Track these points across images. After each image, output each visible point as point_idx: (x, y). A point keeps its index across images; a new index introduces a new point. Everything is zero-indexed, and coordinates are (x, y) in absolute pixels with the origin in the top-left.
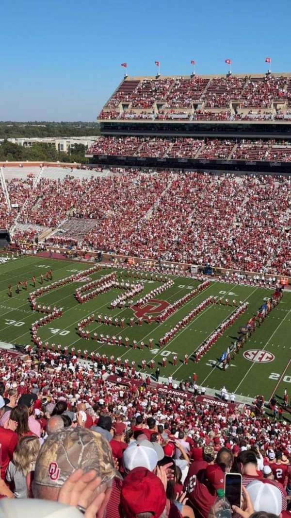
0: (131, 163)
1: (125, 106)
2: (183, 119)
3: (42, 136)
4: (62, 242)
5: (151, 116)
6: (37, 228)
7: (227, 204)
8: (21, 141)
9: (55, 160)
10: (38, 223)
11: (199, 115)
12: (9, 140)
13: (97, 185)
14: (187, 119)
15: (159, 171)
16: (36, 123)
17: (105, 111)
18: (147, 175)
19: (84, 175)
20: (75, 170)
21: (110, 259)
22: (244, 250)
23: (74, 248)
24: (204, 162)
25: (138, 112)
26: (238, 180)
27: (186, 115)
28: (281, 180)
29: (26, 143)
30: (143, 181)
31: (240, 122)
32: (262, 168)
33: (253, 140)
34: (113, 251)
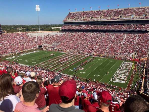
0: (69, 31)
1: (69, 18)
2: (80, 21)
3: (59, 27)
4: (52, 48)
5: (74, 20)
6: (48, 45)
7: (88, 39)
8: (54, 28)
9: (54, 31)
10: (48, 44)
11: (84, 20)
12: (51, 28)
13: (62, 36)
14: (81, 21)
15: (75, 32)
16: (61, 25)
17: (65, 20)
18: (72, 33)
19: (59, 34)
20: (58, 33)
21: (61, 51)
22: (89, 48)
23: (54, 49)
24: (84, 30)
25: (71, 20)
26: (91, 34)
27: (81, 20)
28: (101, 34)
29: (55, 28)
30: (71, 35)
31: (92, 21)
32: (97, 31)
33: (95, 25)
34: (62, 49)
